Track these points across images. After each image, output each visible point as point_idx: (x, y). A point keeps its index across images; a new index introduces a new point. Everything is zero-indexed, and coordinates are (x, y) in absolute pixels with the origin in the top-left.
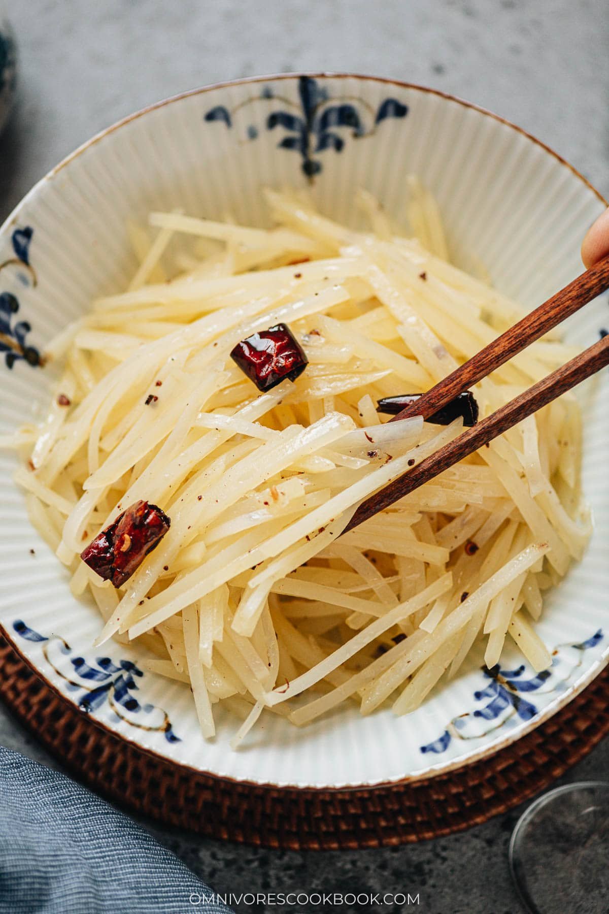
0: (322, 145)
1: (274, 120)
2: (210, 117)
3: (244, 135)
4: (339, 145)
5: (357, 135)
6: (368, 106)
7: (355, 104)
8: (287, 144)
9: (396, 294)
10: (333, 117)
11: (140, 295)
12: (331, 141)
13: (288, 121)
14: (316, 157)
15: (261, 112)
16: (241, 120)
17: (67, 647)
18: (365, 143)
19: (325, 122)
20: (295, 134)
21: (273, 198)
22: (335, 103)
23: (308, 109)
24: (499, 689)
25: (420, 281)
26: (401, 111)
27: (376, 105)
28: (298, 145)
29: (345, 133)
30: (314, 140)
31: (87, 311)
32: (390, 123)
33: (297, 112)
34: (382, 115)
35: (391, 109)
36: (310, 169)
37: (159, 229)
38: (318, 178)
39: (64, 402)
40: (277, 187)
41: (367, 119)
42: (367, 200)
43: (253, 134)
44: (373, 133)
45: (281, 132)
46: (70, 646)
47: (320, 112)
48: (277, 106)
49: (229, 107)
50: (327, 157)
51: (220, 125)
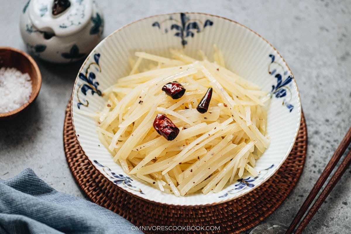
0: (188, 35)
1: (173, 27)
2: (154, 25)
3: (164, 32)
4: (193, 35)
5: (198, 32)
6: (201, 22)
7: (197, 22)
8: (177, 34)
9: (210, 74)
10: (191, 26)
11: (132, 77)
12: (190, 34)
13: (177, 27)
14: (186, 39)
15: (169, 24)
16: (163, 26)
17: (110, 170)
18: (201, 34)
19: (188, 27)
20: (179, 31)
21: (173, 52)
22: (192, 21)
23: (184, 23)
24: (242, 183)
25: (217, 71)
26: (211, 24)
27: (204, 22)
28: (180, 35)
29: (194, 31)
30: (185, 33)
31: (116, 82)
32: (208, 27)
33: (180, 24)
34: (205, 25)
35: (208, 23)
36: (184, 43)
37: (138, 57)
38: (186, 46)
39: (109, 106)
40: (174, 49)
41: (201, 26)
42: (202, 52)
43: (166, 31)
44: (203, 31)
45: (175, 31)
46: (111, 169)
47: (187, 25)
48: (174, 22)
49: (159, 22)
50: (189, 39)
51: (156, 28)
